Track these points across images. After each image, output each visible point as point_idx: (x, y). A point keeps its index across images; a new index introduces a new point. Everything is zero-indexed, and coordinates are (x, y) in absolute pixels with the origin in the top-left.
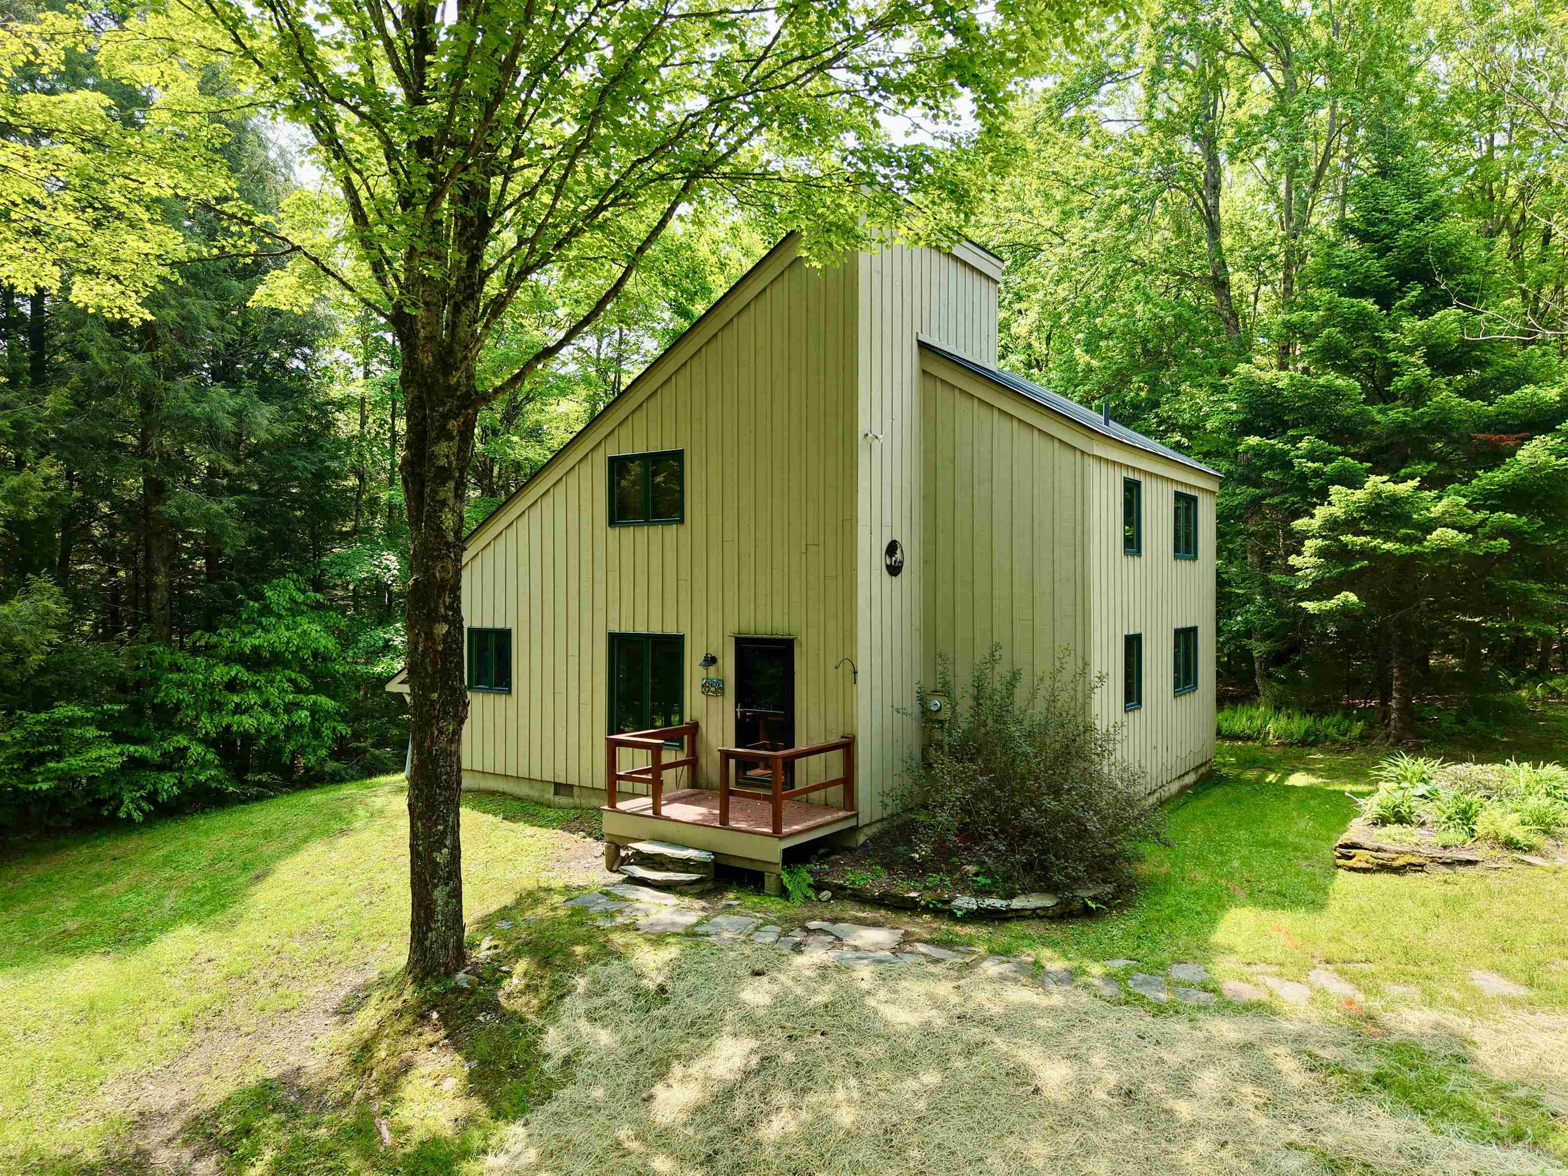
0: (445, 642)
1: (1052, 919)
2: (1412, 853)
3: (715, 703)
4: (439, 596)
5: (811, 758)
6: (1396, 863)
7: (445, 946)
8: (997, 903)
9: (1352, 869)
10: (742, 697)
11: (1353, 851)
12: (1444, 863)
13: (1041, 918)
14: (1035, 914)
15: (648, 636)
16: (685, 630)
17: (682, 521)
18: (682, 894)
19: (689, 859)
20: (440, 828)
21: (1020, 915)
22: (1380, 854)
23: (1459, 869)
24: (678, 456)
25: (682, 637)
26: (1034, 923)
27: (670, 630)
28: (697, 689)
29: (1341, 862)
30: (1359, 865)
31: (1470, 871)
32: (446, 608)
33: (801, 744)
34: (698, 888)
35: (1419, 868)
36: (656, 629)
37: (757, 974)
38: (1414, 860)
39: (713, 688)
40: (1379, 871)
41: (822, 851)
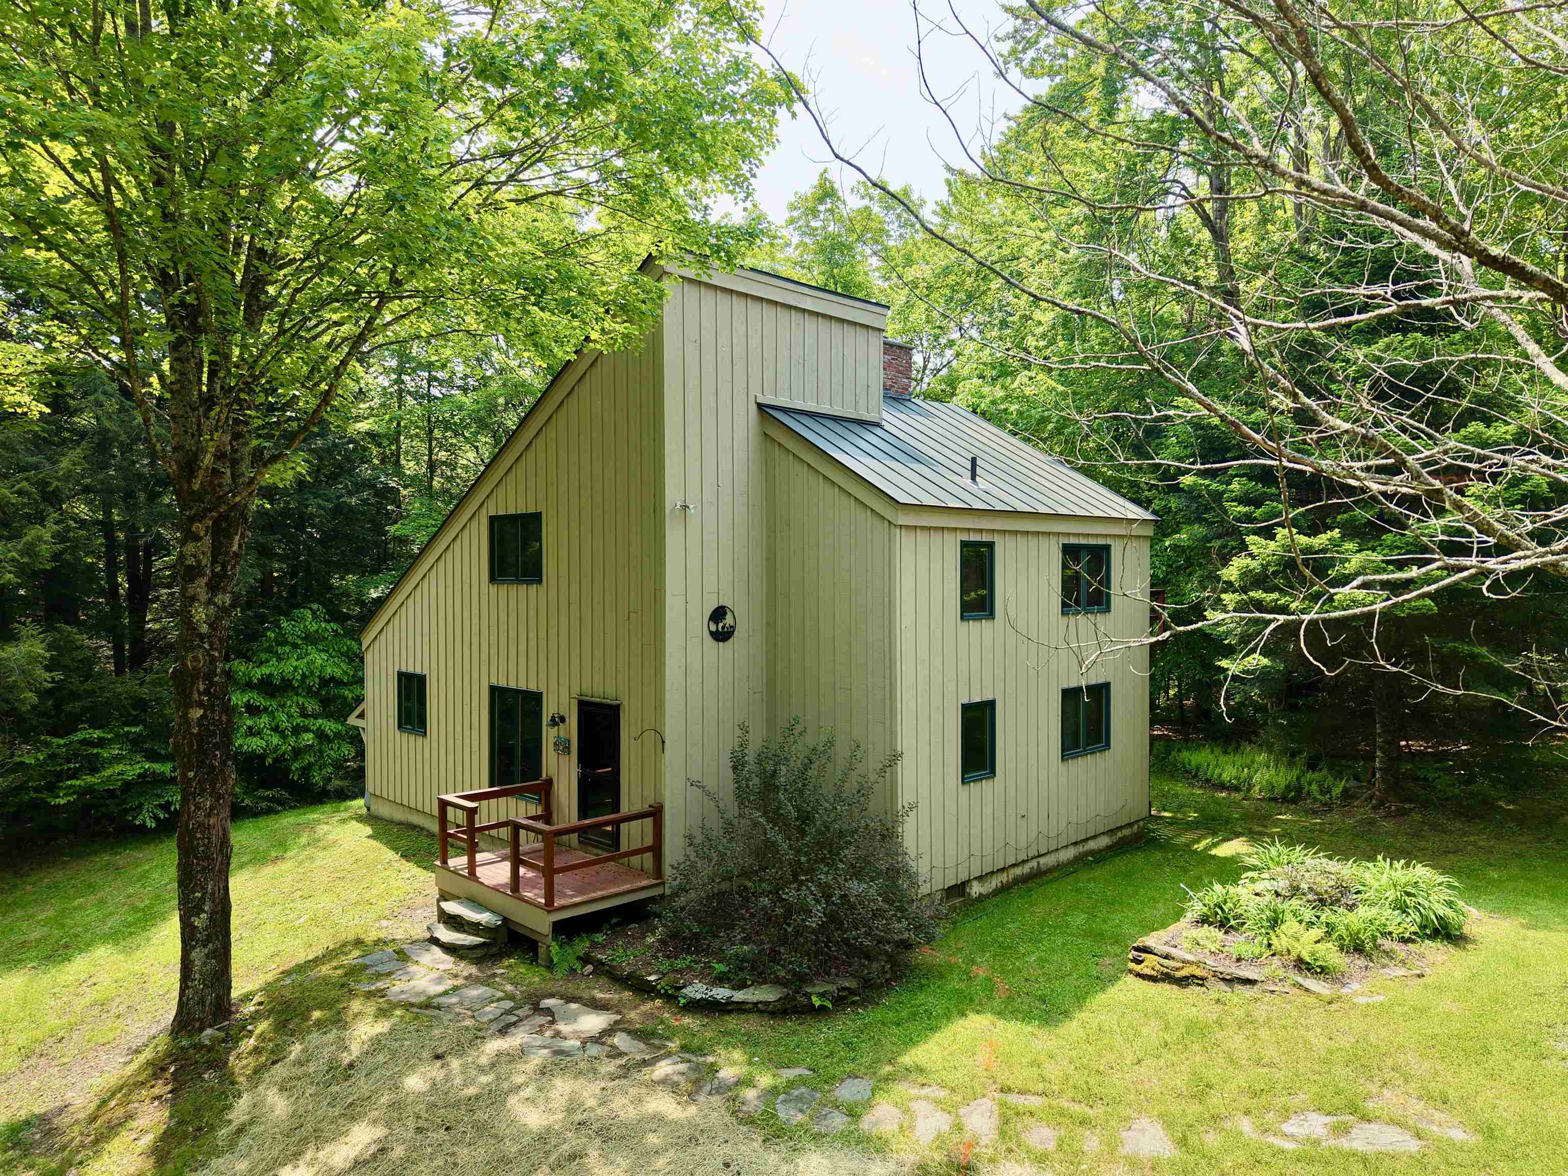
0: (199, 725)
1: (773, 1014)
2: (1197, 964)
3: (564, 759)
4: (193, 684)
5: (633, 823)
6: (1179, 974)
7: (202, 1002)
8: (721, 993)
9: (1138, 975)
10: (582, 760)
11: (1144, 955)
12: (1224, 979)
13: (761, 1012)
14: (756, 1008)
15: (517, 692)
16: (542, 688)
17: (540, 582)
18: (462, 958)
19: (479, 924)
20: (198, 895)
21: (739, 1008)
22: (1166, 962)
23: (1238, 987)
24: (537, 517)
25: (540, 695)
26: (754, 1018)
27: (533, 687)
28: (551, 747)
29: (1132, 965)
30: (1148, 972)
31: (1247, 992)
32: (200, 694)
33: (625, 808)
34: (479, 953)
35: (1200, 981)
36: (522, 686)
37: (438, 1057)
38: (1198, 972)
39: (562, 747)
40: (1163, 980)
41: (614, 921)
